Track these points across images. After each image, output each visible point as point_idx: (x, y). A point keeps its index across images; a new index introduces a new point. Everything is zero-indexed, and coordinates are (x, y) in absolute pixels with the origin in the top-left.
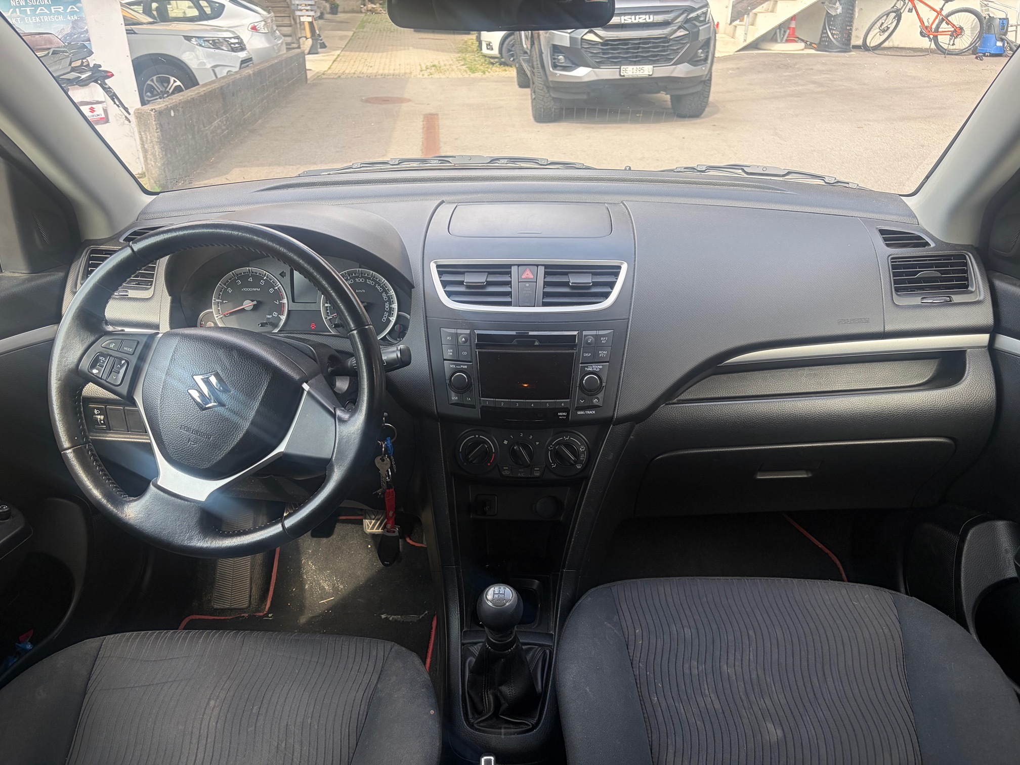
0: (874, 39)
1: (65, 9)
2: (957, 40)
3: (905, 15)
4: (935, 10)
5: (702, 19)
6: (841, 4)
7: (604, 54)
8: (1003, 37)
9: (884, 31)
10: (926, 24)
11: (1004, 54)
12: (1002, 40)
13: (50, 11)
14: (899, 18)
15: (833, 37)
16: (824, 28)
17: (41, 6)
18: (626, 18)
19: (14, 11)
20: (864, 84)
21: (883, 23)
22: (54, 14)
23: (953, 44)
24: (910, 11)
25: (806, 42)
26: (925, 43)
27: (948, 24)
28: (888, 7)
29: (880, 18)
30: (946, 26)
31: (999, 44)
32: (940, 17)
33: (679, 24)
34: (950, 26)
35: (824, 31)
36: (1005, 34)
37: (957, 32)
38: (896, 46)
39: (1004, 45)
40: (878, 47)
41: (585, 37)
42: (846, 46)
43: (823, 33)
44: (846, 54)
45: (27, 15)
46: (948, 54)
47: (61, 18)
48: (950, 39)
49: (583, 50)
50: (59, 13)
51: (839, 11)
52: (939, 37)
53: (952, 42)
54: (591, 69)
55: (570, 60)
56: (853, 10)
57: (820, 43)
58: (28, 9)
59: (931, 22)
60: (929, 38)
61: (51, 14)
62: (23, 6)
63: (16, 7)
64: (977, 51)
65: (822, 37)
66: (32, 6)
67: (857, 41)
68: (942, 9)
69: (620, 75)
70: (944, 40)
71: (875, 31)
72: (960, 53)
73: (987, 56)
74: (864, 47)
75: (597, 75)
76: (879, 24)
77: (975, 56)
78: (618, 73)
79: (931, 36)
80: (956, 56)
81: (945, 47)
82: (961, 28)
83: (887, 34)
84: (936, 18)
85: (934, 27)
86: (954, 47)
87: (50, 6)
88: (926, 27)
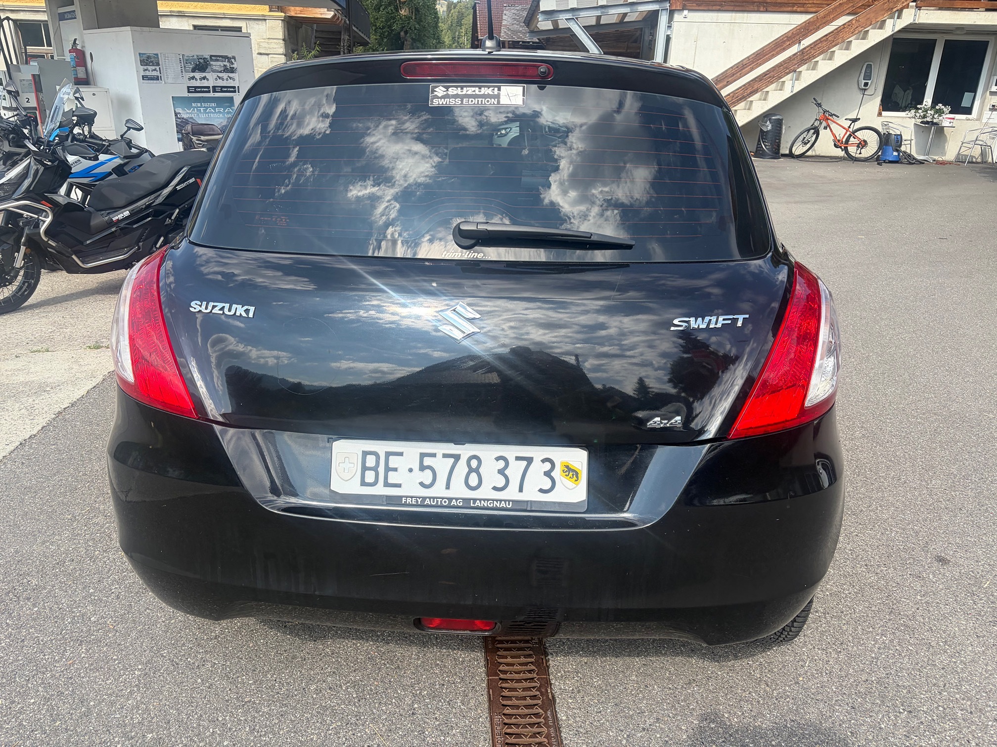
0: (798, 150)
1: (224, 110)
2: (863, 151)
3: (822, 132)
4: (844, 128)
6: (770, 123)
8: (898, 148)
9: (806, 144)
10: (838, 138)
11: (900, 162)
12: (897, 151)
13: (215, 111)
14: (817, 133)
15: (766, 147)
16: (759, 141)
17: (210, 107)
19: (194, 110)
20: (783, 181)
21: (805, 138)
22: (217, 113)
23: (860, 153)
24: (825, 128)
26: (840, 153)
27: (855, 138)
28: (809, 126)
29: (802, 133)
30: (854, 140)
31: (895, 154)
32: (848, 133)
34: (856, 140)
35: (759, 144)
36: (900, 146)
37: (863, 144)
38: (817, 154)
39: (899, 154)
40: (802, 156)
42: (776, 154)
43: (758, 144)
44: (776, 160)
45: (201, 113)
46: (855, 161)
47: (221, 115)
48: (857, 150)
50: (219, 112)
51: (769, 128)
52: (849, 148)
53: (859, 152)
56: (781, 128)
57: (756, 152)
58: (202, 109)
59: (842, 136)
60: (842, 149)
61: (215, 112)
62: (199, 107)
63: (195, 107)
64: (878, 159)
65: (757, 147)
66: (205, 107)
67: (784, 150)
68: (849, 127)
70: (852, 150)
71: (798, 143)
72: (866, 160)
73: (887, 163)
74: (791, 155)
76: (801, 138)
77: (876, 163)
79: (843, 147)
80: (863, 163)
81: (853, 155)
82: (865, 141)
83: (809, 145)
84: (846, 134)
85: (844, 140)
86: (861, 156)
87: (215, 107)
88: (839, 141)
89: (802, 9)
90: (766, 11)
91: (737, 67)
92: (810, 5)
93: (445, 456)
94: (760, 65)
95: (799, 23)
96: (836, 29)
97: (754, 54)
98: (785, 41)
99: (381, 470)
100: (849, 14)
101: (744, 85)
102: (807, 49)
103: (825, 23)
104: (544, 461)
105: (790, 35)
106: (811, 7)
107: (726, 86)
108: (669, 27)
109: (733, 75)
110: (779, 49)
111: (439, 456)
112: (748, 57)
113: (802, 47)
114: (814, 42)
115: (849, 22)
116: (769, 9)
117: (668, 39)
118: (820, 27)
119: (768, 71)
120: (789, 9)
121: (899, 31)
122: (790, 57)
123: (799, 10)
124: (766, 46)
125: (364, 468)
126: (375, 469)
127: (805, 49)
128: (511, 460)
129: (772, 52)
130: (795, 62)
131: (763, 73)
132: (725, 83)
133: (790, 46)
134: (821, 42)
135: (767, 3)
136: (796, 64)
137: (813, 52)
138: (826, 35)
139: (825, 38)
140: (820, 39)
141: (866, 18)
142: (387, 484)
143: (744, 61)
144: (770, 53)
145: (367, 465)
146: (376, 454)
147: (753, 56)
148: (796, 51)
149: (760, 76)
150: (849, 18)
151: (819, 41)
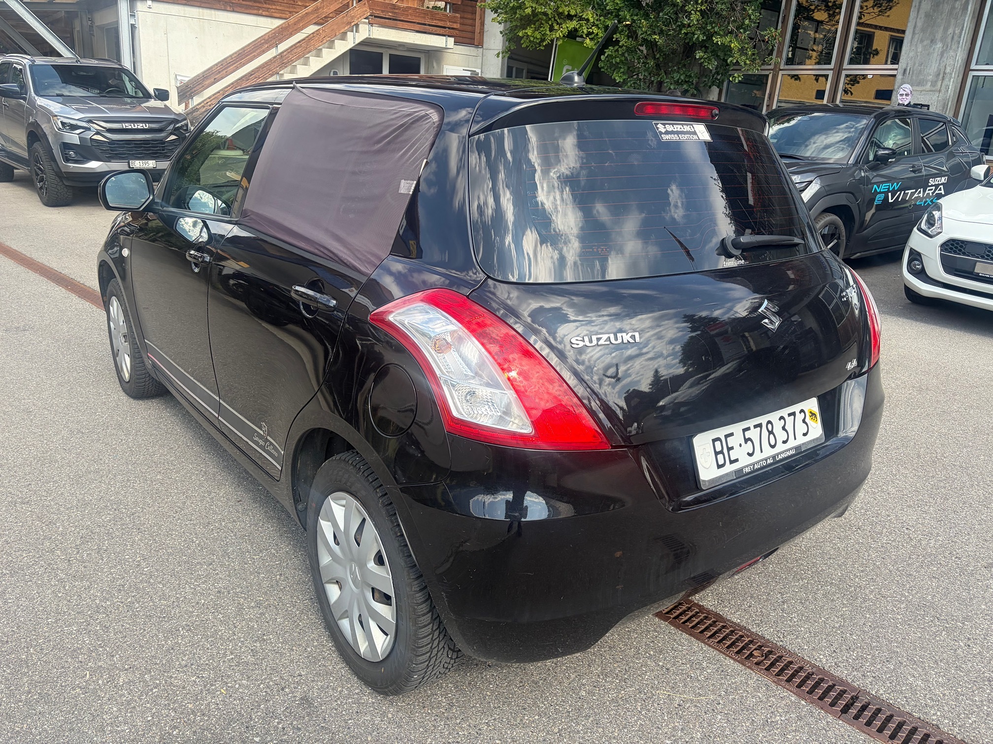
5: (185, 128)
7: (111, 150)
18: (126, 125)
25: (243, 150)
33: (170, 131)
41: (92, 138)
49: (93, 147)
54: (102, 163)
55: (80, 154)
69: (129, 167)
75: (109, 167)
78: (127, 165)
89: (267, 13)
90: (233, 11)
91: (222, 65)
92: (274, 11)
93: (755, 427)
94: (244, 64)
95: (273, 28)
96: (307, 37)
97: (236, 53)
98: (263, 43)
99: (725, 451)
100: (316, 24)
101: (232, 84)
102: (285, 53)
103: (296, 30)
104: (800, 413)
105: (267, 38)
106: (275, 12)
107: (214, 83)
108: (133, 16)
109: (219, 72)
110: (259, 51)
111: (752, 428)
112: (231, 56)
113: (280, 51)
114: (290, 48)
115: (317, 31)
116: (235, 9)
117: (133, 27)
118: (293, 33)
119: (252, 71)
120: (255, 12)
121: (359, 44)
122: (270, 59)
123: (264, 13)
124: (246, 47)
125: (717, 453)
126: (721, 452)
127: (283, 52)
128: (786, 417)
129: (253, 53)
130: (276, 64)
131: (249, 73)
132: (213, 80)
133: (268, 49)
134: (296, 47)
135: (232, 3)
136: (277, 67)
137: (291, 56)
138: (299, 42)
139: (298, 44)
140: (294, 45)
141: (331, 29)
142: (732, 462)
143: (228, 60)
144: (251, 53)
145: (717, 451)
146: (718, 439)
147: (235, 55)
148: (275, 55)
149: (245, 75)
150: (316, 28)
151: (294, 47)
